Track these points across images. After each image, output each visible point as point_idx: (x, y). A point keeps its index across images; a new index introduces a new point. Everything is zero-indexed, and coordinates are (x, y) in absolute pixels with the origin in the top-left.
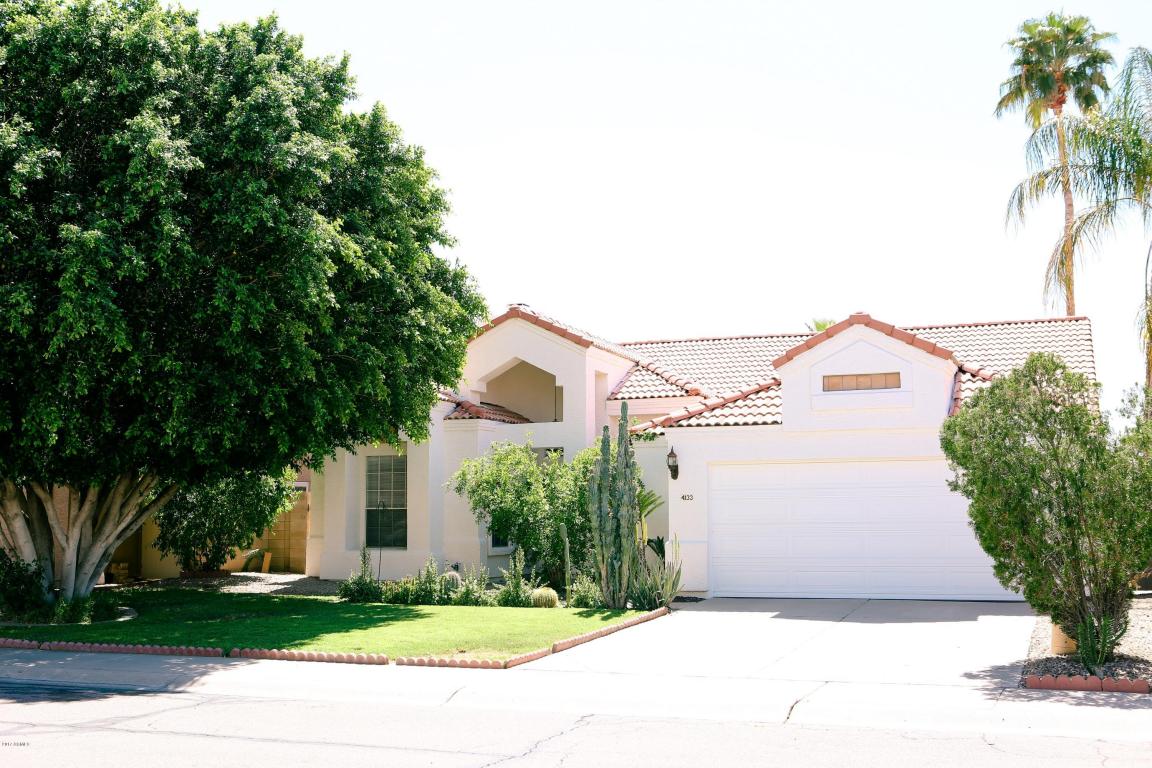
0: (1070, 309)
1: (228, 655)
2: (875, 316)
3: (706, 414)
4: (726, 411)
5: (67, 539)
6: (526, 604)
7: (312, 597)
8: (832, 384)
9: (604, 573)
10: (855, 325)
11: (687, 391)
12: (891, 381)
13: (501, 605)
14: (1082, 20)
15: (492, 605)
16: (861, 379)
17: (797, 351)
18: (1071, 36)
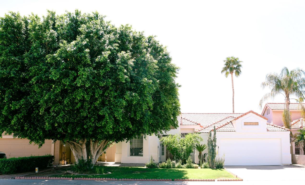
0: (233, 112)
1: (173, 181)
2: (254, 111)
3: (218, 129)
4: (222, 128)
5: (94, 154)
6: (193, 168)
7: (137, 167)
8: (246, 124)
9: (210, 161)
10: (251, 113)
11: (197, 124)
12: (257, 124)
13: (187, 168)
14: (238, 58)
15: (185, 168)
16: (251, 123)
17: (239, 117)
18: (235, 61)
